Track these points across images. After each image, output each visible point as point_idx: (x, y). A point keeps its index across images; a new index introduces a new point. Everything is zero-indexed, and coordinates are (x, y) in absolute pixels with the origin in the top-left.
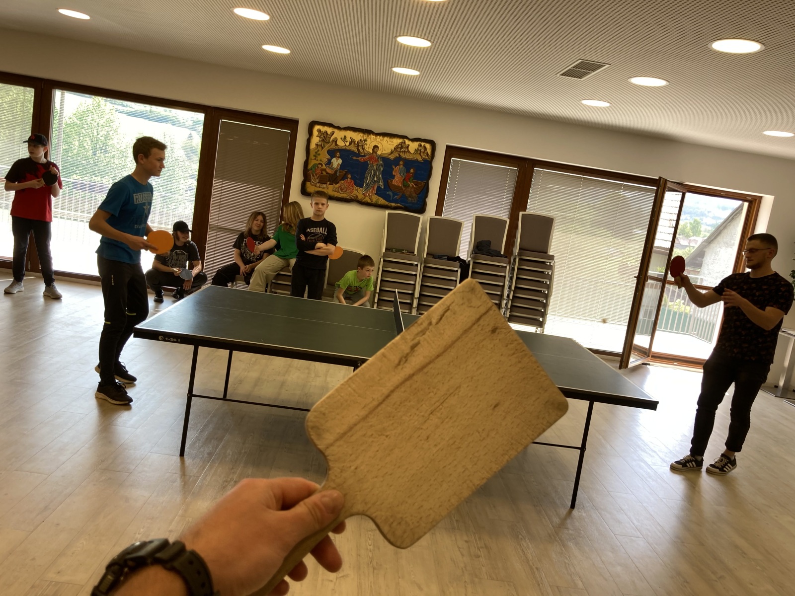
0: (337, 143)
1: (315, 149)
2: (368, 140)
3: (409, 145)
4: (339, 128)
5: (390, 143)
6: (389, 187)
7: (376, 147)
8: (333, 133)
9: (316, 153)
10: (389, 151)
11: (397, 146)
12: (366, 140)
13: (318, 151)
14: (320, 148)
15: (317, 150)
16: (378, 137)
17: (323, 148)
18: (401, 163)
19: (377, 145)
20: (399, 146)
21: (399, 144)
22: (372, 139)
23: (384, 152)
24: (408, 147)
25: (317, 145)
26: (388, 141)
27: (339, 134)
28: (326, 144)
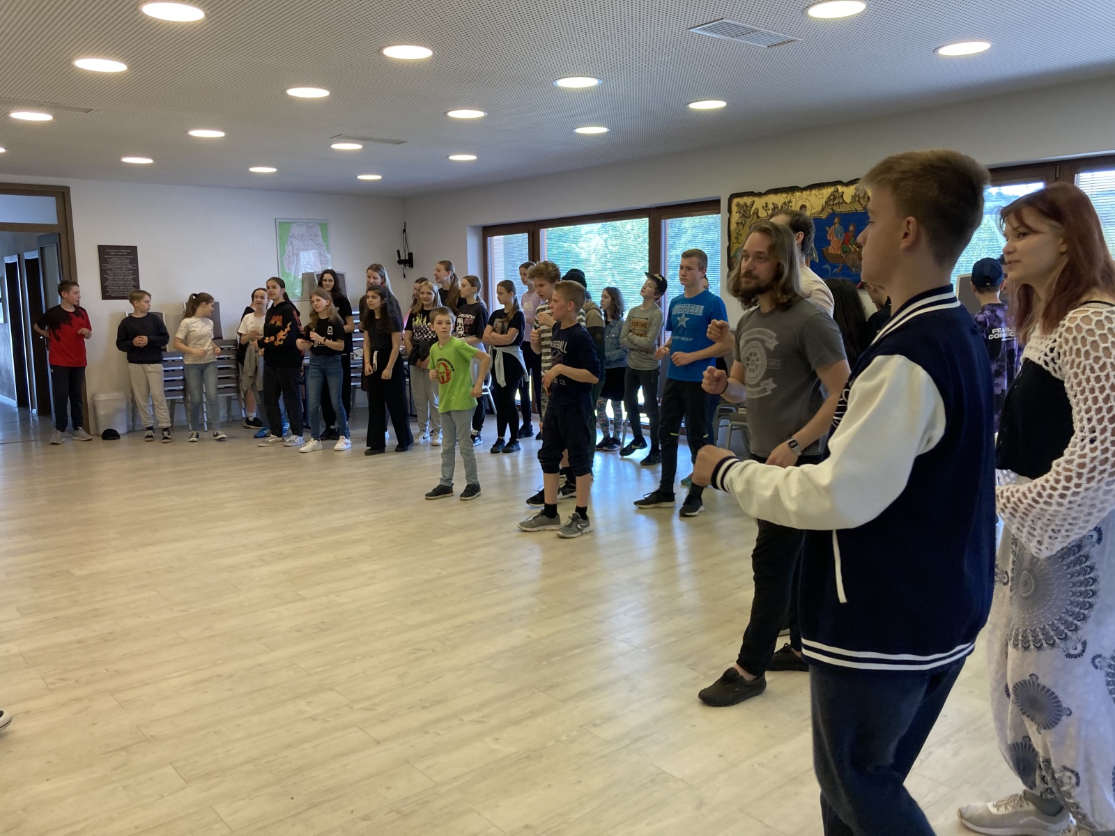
0: (760, 215)
1: (735, 229)
2: (793, 200)
3: (843, 192)
4: (760, 195)
5: (820, 196)
6: (825, 258)
7: (803, 207)
8: (753, 204)
9: (737, 233)
10: (820, 208)
11: (829, 199)
12: (790, 202)
13: (739, 231)
14: (741, 227)
15: (737, 231)
16: (804, 192)
17: (744, 226)
18: (836, 220)
19: (804, 204)
20: (832, 197)
21: (831, 195)
22: (797, 197)
23: (813, 211)
24: (842, 196)
25: (737, 223)
26: (817, 194)
27: (759, 203)
28: (746, 219)
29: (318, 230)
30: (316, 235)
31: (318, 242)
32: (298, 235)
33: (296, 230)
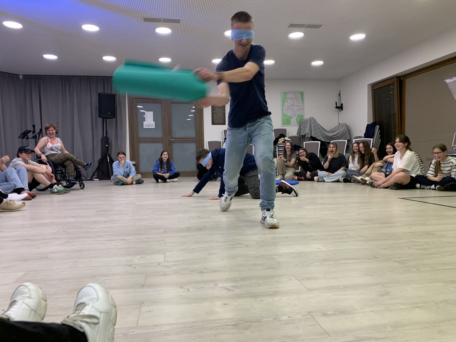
29: (299, 95)
30: (298, 98)
31: (299, 100)
32: (290, 98)
33: (289, 96)
